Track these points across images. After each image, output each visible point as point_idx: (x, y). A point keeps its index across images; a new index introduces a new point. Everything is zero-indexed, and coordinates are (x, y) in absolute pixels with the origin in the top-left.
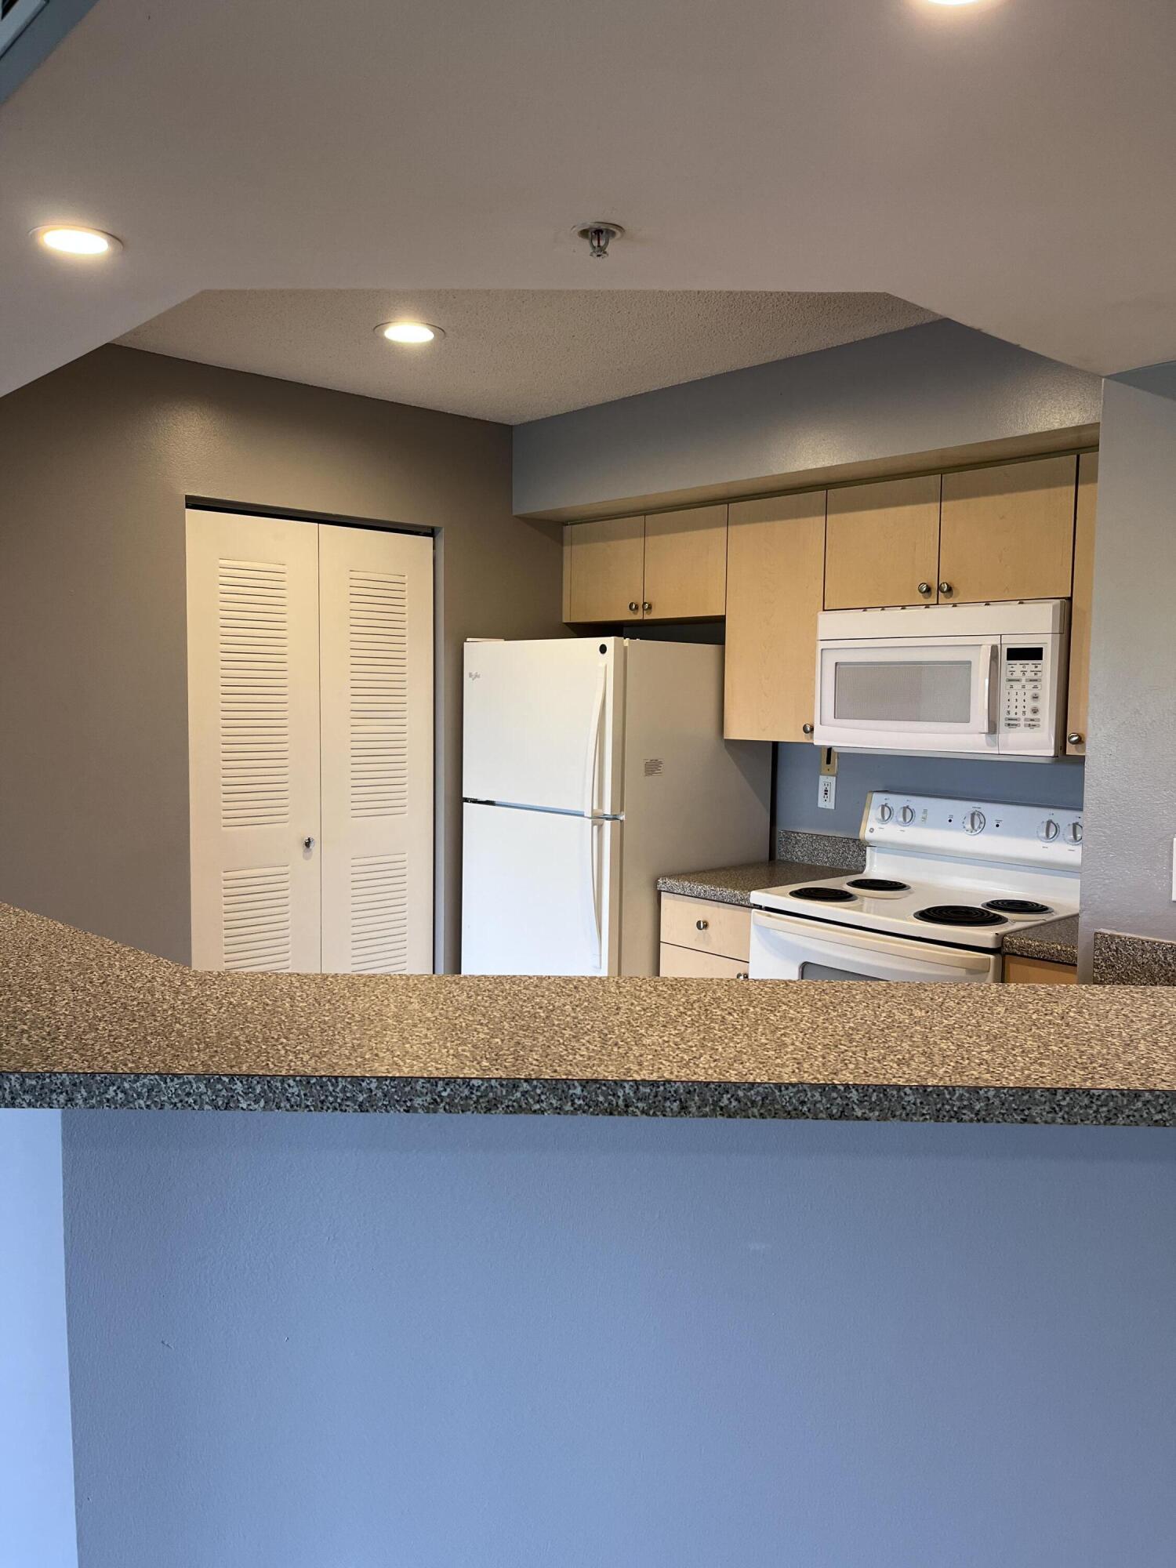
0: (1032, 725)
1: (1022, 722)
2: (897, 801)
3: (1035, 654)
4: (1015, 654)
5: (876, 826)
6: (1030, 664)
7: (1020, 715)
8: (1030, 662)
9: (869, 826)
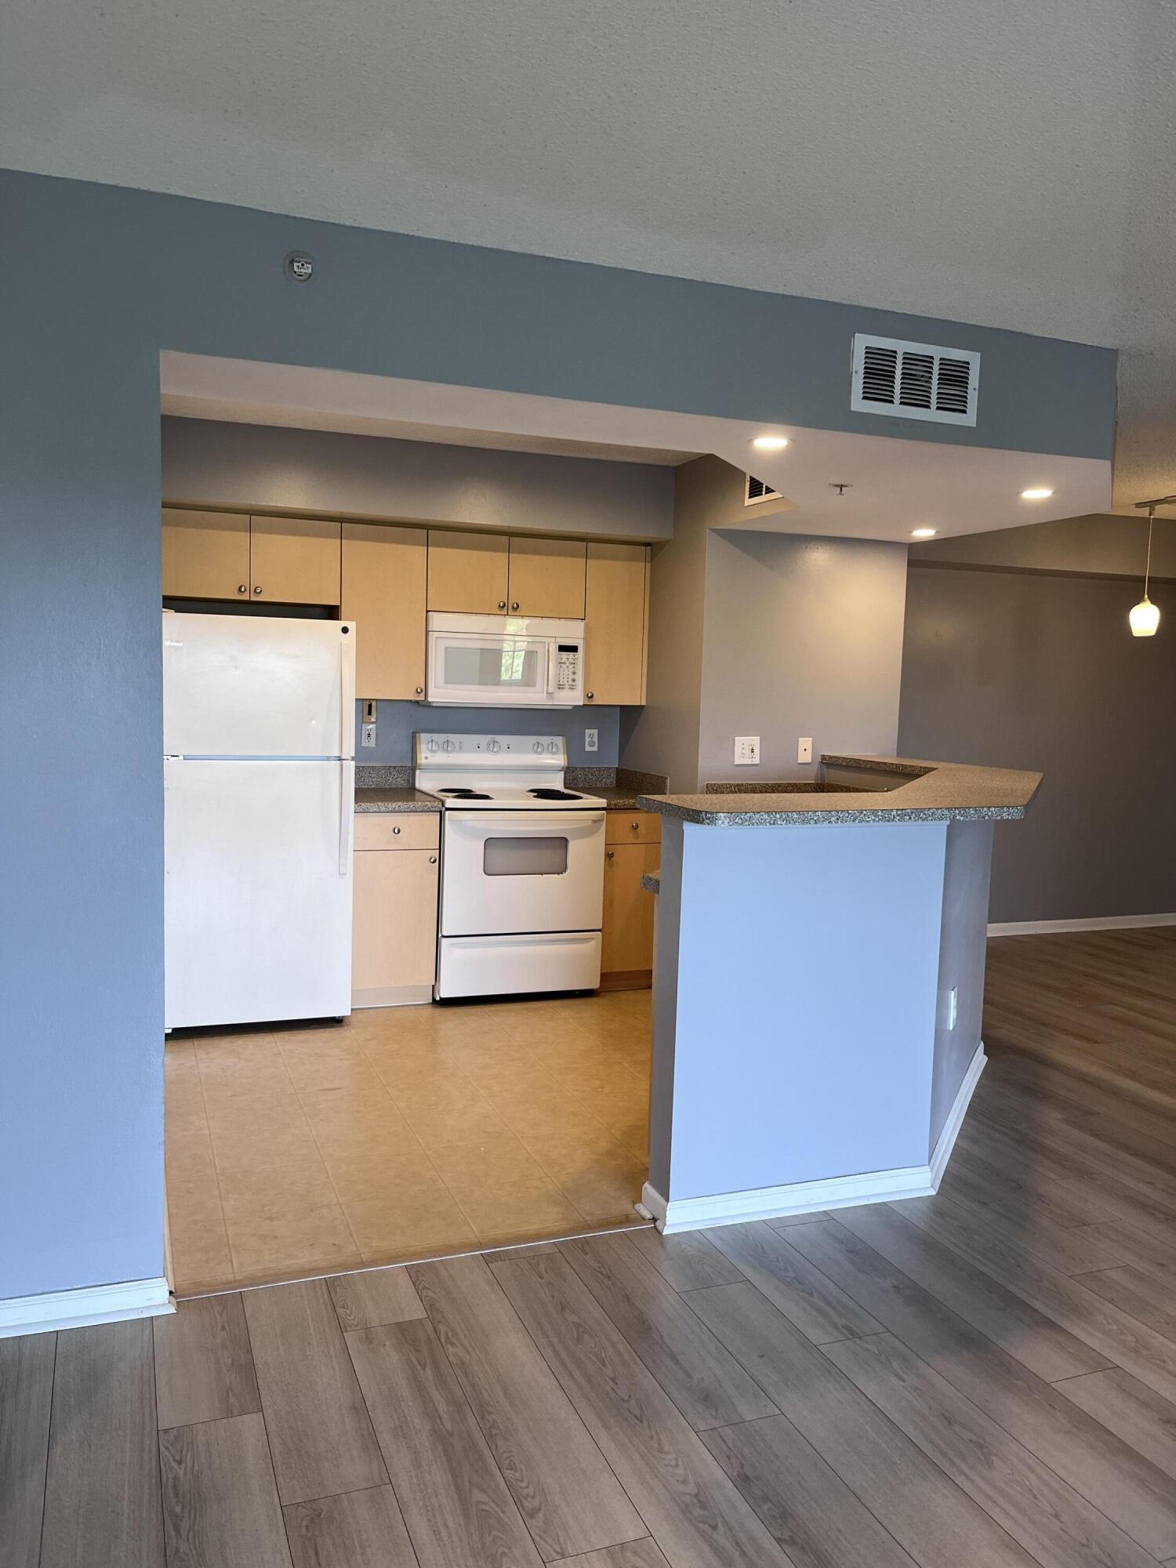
0: (572, 688)
1: (567, 687)
2: (440, 738)
3: (574, 649)
4: (562, 648)
5: (429, 755)
6: (571, 654)
7: (566, 683)
8: (572, 653)
9: (423, 756)
